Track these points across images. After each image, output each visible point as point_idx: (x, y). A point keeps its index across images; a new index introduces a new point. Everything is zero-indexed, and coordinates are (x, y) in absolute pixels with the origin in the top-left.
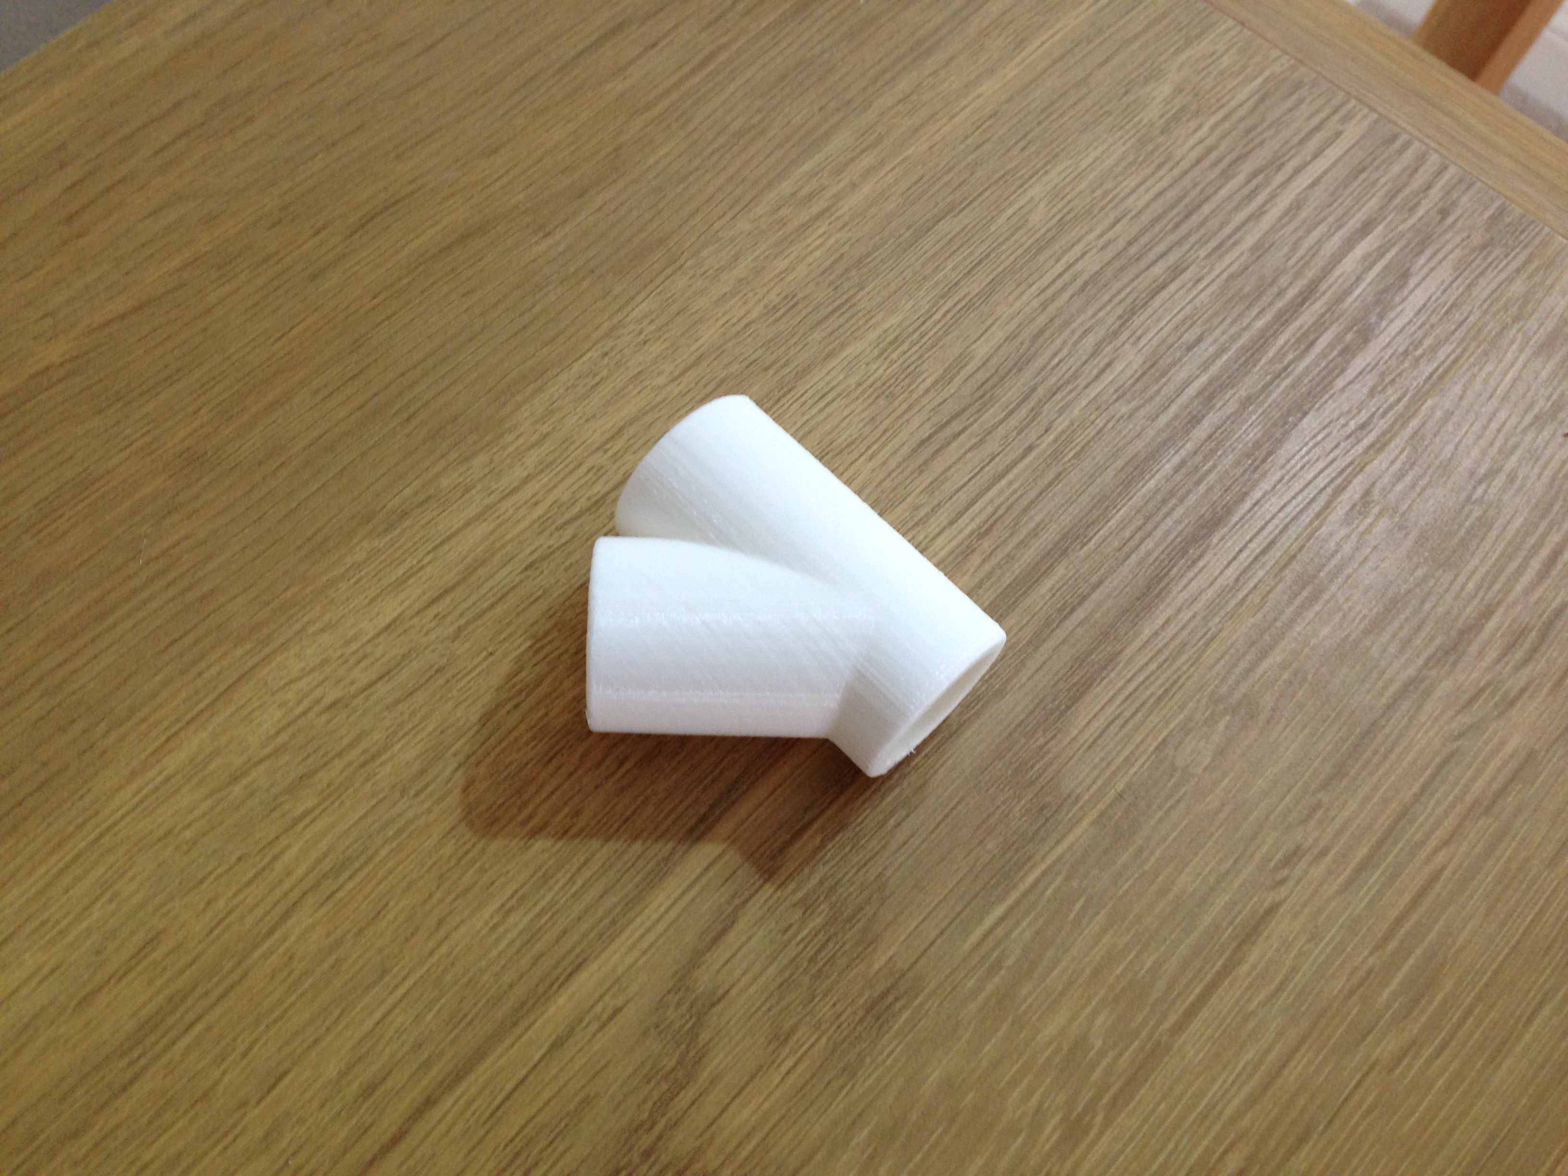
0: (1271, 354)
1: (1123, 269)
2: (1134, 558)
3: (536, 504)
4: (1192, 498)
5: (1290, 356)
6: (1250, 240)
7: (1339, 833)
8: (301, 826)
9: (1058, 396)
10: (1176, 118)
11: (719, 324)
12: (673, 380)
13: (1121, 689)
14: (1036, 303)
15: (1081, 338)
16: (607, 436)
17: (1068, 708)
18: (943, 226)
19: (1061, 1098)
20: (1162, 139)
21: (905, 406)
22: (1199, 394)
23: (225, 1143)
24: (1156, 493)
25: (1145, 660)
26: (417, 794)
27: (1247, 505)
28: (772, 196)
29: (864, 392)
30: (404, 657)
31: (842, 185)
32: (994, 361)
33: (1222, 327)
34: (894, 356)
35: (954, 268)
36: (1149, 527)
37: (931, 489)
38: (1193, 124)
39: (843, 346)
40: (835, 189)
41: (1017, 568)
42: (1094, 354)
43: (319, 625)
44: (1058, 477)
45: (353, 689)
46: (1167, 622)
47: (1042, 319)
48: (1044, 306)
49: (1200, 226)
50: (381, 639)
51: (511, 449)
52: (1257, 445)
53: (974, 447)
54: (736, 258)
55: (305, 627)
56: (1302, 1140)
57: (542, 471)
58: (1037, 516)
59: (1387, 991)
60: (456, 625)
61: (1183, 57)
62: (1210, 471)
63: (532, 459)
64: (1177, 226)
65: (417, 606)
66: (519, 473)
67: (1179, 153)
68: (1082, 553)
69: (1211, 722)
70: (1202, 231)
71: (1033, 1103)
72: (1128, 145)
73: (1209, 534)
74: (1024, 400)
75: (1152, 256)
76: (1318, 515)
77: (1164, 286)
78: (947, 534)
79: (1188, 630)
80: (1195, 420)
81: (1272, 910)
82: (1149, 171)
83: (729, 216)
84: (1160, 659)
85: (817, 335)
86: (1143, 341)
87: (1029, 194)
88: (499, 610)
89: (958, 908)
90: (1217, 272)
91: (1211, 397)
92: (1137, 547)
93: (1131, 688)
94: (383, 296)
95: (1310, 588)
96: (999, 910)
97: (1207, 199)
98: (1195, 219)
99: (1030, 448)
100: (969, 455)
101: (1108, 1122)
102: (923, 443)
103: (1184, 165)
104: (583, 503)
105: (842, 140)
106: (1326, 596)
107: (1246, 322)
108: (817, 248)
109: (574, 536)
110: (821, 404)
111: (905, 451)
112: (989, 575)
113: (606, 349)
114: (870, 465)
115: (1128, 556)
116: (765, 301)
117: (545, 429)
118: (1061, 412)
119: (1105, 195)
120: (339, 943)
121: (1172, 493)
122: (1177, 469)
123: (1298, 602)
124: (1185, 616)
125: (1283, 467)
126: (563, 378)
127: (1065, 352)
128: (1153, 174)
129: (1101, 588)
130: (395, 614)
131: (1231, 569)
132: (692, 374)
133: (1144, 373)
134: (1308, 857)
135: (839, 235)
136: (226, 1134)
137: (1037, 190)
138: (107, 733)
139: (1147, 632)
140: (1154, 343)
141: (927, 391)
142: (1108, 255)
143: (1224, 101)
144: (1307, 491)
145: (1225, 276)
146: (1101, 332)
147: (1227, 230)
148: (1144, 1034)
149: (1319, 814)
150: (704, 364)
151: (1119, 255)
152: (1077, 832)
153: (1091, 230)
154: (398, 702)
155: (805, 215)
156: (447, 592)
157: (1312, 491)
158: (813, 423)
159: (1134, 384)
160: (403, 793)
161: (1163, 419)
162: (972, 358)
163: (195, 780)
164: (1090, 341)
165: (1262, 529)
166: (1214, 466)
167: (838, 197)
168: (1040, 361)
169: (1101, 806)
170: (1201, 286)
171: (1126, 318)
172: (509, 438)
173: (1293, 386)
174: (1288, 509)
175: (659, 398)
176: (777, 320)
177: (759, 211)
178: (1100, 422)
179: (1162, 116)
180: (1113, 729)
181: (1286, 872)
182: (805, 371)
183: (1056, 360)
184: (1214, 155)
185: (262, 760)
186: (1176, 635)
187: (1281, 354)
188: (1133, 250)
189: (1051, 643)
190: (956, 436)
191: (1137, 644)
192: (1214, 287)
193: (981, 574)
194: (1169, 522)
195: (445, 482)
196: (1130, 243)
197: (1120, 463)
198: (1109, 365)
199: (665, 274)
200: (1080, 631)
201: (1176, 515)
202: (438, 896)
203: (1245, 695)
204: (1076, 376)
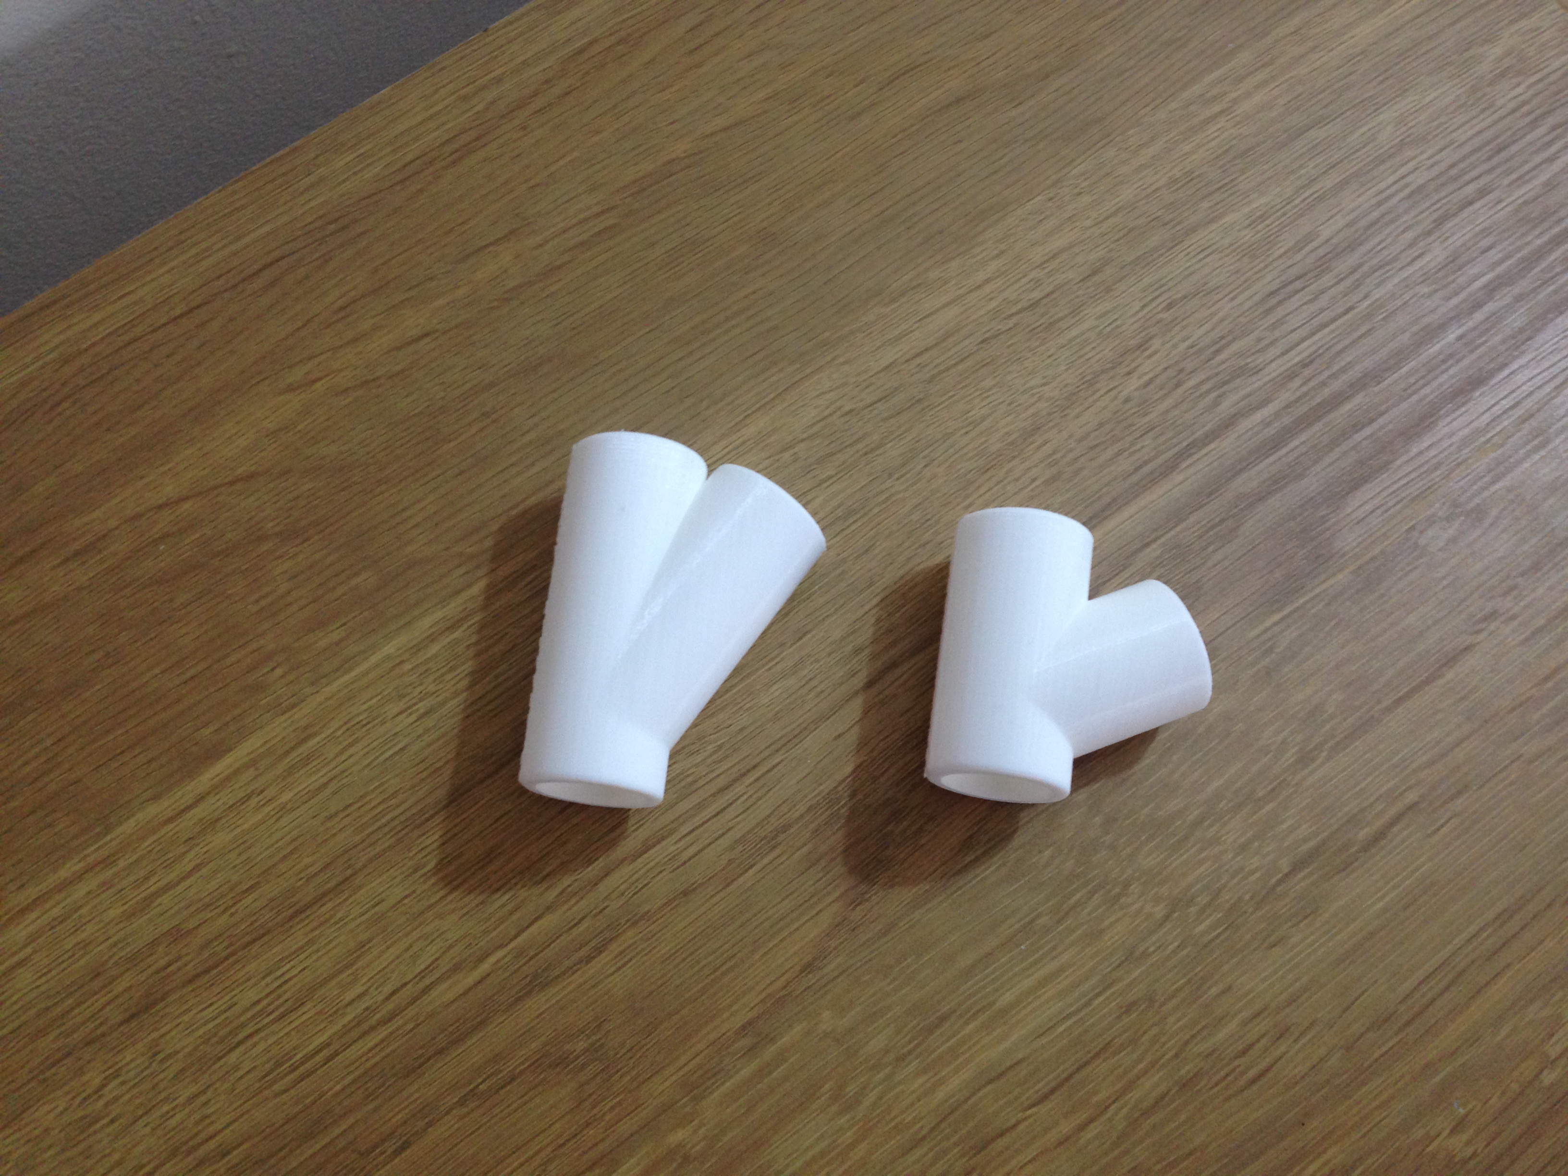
0: (1543, 265)
1: (1443, 185)
2: (1415, 398)
3: (991, 299)
4: (1466, 362)
5: (1558, 270)
6: (1544, 177)
7: (1526, 607)
8: (825, 485)
9: (1377, 274)
10: (1502, 75)
11: (1135, 186)
12: (1095, 225)
13: (1389, 487)
14: (1374, 201)
15: (1403, 232)
16: (1046, 258)
17: (1348, 493)
18: (1312, 133)
19: (1299, 738)
20: (1489, 89)
21: (1262, 265)
22: (1485, 287)
23: (771, 665)
24: (1439, 354)
25: (1410, 469)
26: (898, 479)
27: (1506, 372)
28: (1186, 95)
29: (1234, 251)
30: (896, 389)
31: (1239, 92)
32: (1334, 241)
33: (1511, 240)
34: (1260, 227)
35: (1315, 167)
36: (1430, 377)
37: (1274, 327)
38: (1515, 81)
39: (1224, 214)
40: (1234, 95)
41: (1327, 392)
42: (1411, 246)
43: (841, 360)
44: (1369, 332)
45: (861, 404)
46: (1430, 446)
47: (1376, 214)
48: (1379, 204)
49: (1508, 160)
50: (881, 375)
51: (979, 258)
52: (1521, 330)
53: (1310, 301)
54: (1153, 139)
55: (834, 359)
56: (1460, 793)
57: (998, 276)
58: (1348, 358)
59: (1539, 713)
60: (932, 373)
61: (1516, 27)
62: (1483, 343)
63: (992, 267)
64: (1490, 158)
65: (907, 357)
66: (981, 276)
67: (1499, 103)
68: (1376, 389)
69: (1449, 519)
70: (1508, 165)
71: (1280, 738)
72: (1463, 89)
73: (1473, 390)
74: (1352, 273)
75: (1467, 177)
76: (1557, 388)
77: (1471, 203)
78: (1279, 361)
79: (1446, 453)
80: (1477, 306)
81: (1467, 649)
82: (1474, 113)
83: (1152, 106)
84: (1422, 470)
85: (1205, 204)
86: (1450, 241)
87: (1382, 117)
88: (961, 367)
89: (1250, 609)
90: (1513, 198)
91: (1493, 290)
92: (1419, 390)
93: (1395, 487)
94: (899, 137)
95: (1541, 438)
96: (1277, 617)
97: (1514, 142)
98: (1504, 154)
99: (1351, 309)
100: (1305, 307)
101: (1329, 758)
102: (1272, 293)
103: (1501, 113)
104: (1024, 304)
105: (1245, 57)
106: (1550, 447)
107: (1529, 238)
108: (1214, 139)
109: (1015, 325)
110: (1201, 256)
111: (1257, 298)
112: (1306, 394)
113: (1051, 195)
114: (1230, 305)
115: (1410, 396)
116: (1170, 174)
117: (1003, 247)
118: (1378, 285)
119: (1438, 127)
120: (844, 561)
121: (1451, 356)
122: (1460, 338)
123: (1529, 447)
124: (1445, 444)
125: (1537, 350)
126: (1019, 212)
127: (1389, 240)
128: (1478, 116)
129: (1386, 416)
130: (891, 360)
131: (1485, 417)
132: (1111, 221)
133: (1446, 265)
134: (1502, 619)
135: (1231, 131)
136: (773, 659)
137: (1386, 115)
138: (708, 408)
139: (1415, 451)
140: (1458, 243)
141: (1280, 256)
142: (1435, 172)
143: (1542, 66)
144: (1551, 370)
145: (1520, 201)
146: (1419, 230)
147: (1527, 167)
148: (1364, 710)
149: (1515, 593)
150: (1120, 215)
151: (1441, 174)
152: (1340, 577)
153: (1422, 153)
154: (891, 417)
155: (1208, 113)
156: (926, 350)
157: (1555, 370)
158: (1192, 269)
159: (1436, 273)
160: (890, 476)
161: (1455, 301)
162: (1318, 236)
163: (761, 445)
164: (1410, 235)
165: (1513, 391)
166: (1486, 342)
167: (1235, 101)
168: (1368, 246)
169: (1360, 562)
170: (1499, 207)
171: (1440, 222)
172: (977, 250)
173: (1555, 292)
174: (1535, 380)
175: (1085, 236)
176: (1177, 189)
177: (1174, 105)
178: (1407, 297)
179: (1491, 72)
180: (1379, 512)
181: (1484, 626)
182: (1194, 230)
183: (1379, 248)
184: (1525, 109)
185: (803, 440)
186: (1435, 457)
187: (1551, 267)
188: (1454, 172)
189: (1344, 447)
190: (1297, 292)
191: (1405, 458)
192: (1509, 209)
193: (1298, 394)
194: (1445, 376)
195: (933, 275)
196: (1452, 166)
197: (1415, 329)
198: (1421, 255)
199: (1100, 145)
200: (1365, 443)
201: (1452, 371)
202: (906, 544)
203: (1478, 505)
204: (1395, 259)
